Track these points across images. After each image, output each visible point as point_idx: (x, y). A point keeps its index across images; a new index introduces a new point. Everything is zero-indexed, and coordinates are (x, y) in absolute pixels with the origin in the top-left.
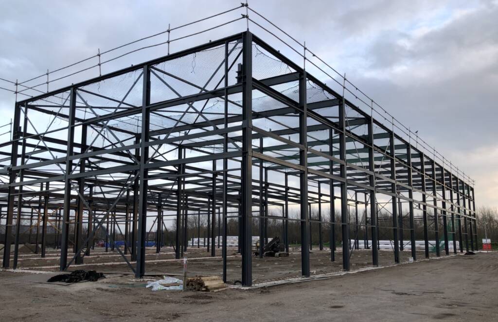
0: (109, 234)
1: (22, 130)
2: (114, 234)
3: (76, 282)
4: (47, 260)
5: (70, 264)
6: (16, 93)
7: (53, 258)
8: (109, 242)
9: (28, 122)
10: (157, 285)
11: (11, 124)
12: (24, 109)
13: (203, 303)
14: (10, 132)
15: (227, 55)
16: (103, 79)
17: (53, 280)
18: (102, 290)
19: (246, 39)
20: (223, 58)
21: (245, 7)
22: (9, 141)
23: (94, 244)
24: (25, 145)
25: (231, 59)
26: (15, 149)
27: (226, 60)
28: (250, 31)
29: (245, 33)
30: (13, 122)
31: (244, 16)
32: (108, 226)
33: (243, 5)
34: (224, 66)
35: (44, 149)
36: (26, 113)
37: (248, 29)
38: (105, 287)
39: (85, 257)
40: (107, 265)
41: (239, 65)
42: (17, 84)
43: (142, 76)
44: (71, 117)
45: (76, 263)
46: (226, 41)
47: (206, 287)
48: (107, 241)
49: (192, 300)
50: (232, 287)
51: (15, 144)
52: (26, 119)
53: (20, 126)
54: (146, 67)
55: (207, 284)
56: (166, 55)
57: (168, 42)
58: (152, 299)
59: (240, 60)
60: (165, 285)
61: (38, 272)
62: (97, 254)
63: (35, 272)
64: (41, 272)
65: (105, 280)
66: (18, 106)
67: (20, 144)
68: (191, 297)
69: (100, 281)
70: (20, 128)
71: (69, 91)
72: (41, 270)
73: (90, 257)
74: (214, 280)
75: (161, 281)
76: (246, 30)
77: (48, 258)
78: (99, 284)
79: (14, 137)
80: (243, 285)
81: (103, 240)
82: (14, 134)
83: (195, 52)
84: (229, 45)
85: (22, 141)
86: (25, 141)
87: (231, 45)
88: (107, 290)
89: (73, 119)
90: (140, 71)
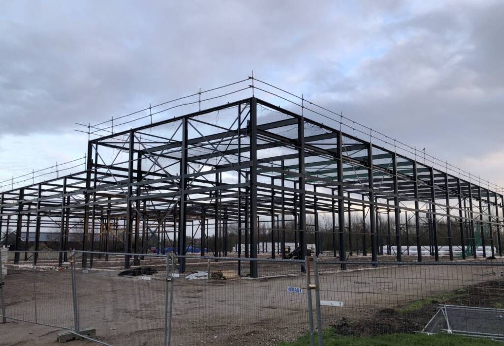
0: (160, 241)
1: (94, 162)
2: (164, 242)
3: (138, 275)
4: (110, 263)
5: (131, 265)
6: (89, 133)
7: (115, 262)
8: (160, 248)
9: (98, 156)
10: (192, 277)
11: (85, 157)
12: (94, 145)
13: (218, 286)
14: (85, 163)
15: (240, 113)
16: (154, 126)
17: (122, 274)
18: (156, 279)
19: (252, 102)
20: (237, 115)
21: (251, 79)
22: (84, 170)
23: (147, 250)
24: (96, 173)
25: (243, 116)
26: (89, 176)
27: (239, 118)
28: (255, 96)
29: (251, 98)
30: (87, 155)
31: (251, 86)
32: (159, 234)
33: (250, 78)
34: (237, 122)
35: (109, 175)
36: (96, 149)
37: (253, 96)
38: (158, 278)
39: (141, 261)
40: (158, 266)
41: (248, 121)
42: (89, 127)
43: (182, 126)
44: (130, 149)
45: (135, 265)
46: (239, 103)
47: (224, 277)
48: (158, 248)
49: (212, 284)
50: (243, 278)
51: (89, 172)
52: (97, 154)
53: (92, 158)
54: (184, 118)
55: (224, 275)
56: (198, 111)
57: (200, 102)
58: (188, 283)
59: (248, 118)
60: (198, 277)
61: (109, 270)
62: (150, 259)
63: (107, 270)
64: (111, 270)
65: (157, 274)
66: (91, 143)
67: (93, 172)
68: (212, 282)
69: (153, 275)
70: (92, 160)
71: (129, 134)
72: (110, 269)
73: (145, 261)
74: (231, 273)
75: (196, 274)
76: (252, 96)
77: (110, 262)
78: (154, 276)
79: (88, 168)
80: (251, 277)
81: (155, 246)
82: (88, 165)
83: (218, 110)
84: (241, 106)
85: (94, 170)
86: (96, 170)
87: (243, 106)
88: (159, 280)
89: (132, 151)
90: (180, 121)
